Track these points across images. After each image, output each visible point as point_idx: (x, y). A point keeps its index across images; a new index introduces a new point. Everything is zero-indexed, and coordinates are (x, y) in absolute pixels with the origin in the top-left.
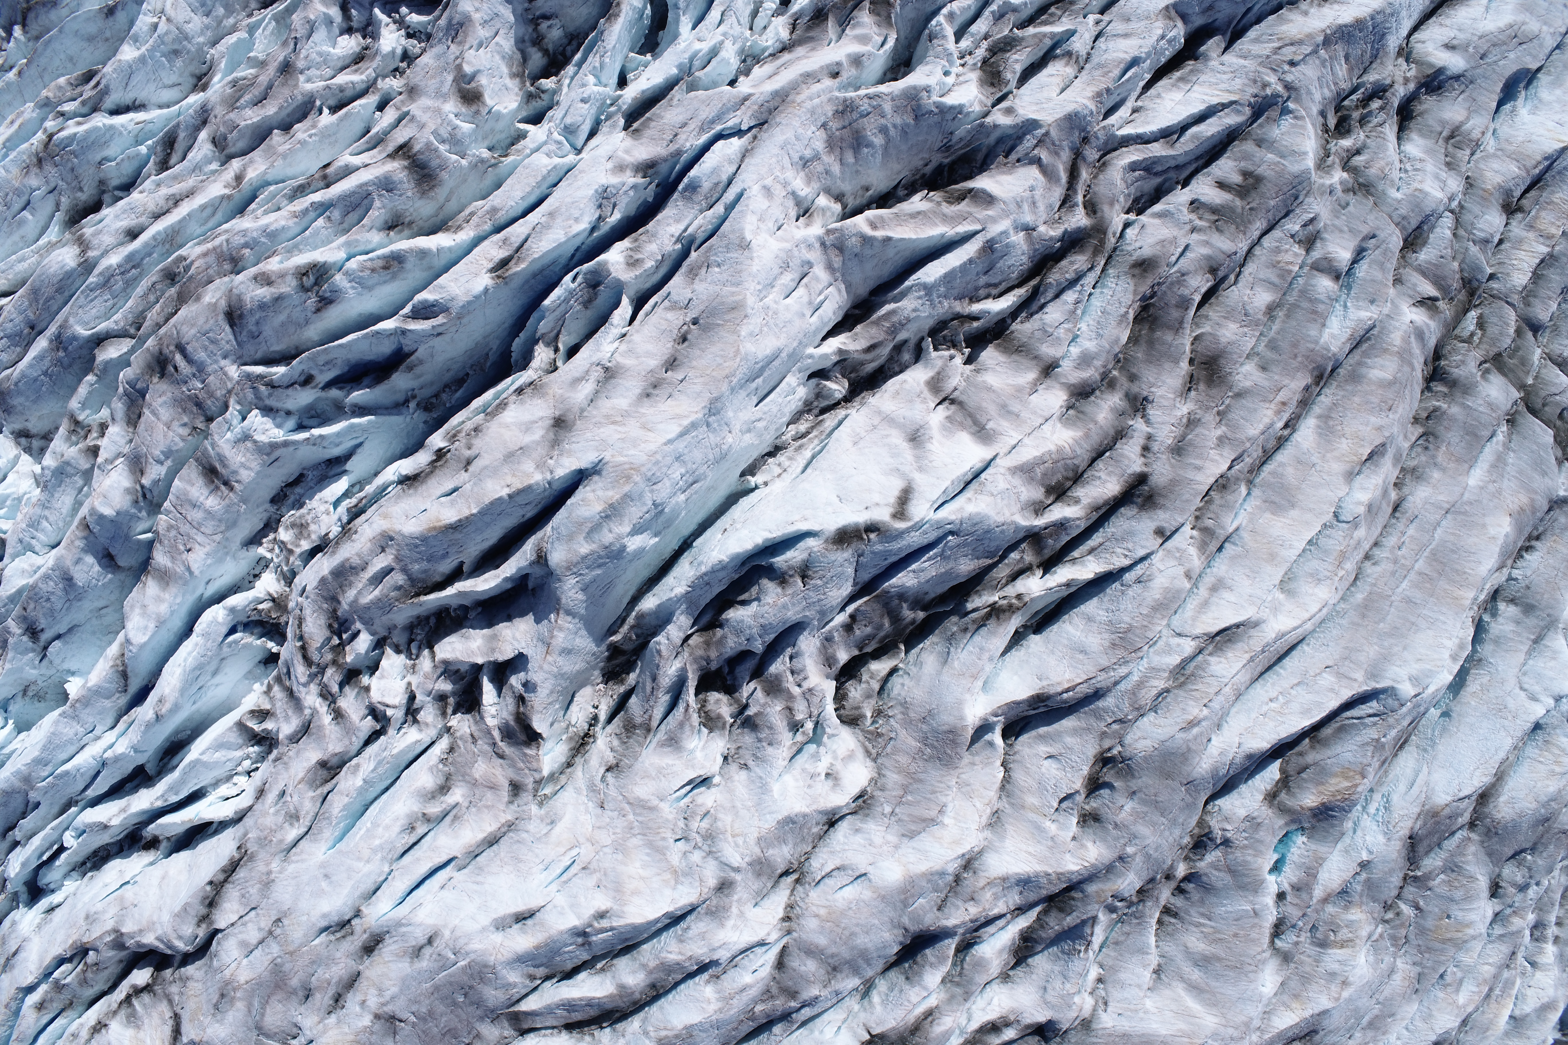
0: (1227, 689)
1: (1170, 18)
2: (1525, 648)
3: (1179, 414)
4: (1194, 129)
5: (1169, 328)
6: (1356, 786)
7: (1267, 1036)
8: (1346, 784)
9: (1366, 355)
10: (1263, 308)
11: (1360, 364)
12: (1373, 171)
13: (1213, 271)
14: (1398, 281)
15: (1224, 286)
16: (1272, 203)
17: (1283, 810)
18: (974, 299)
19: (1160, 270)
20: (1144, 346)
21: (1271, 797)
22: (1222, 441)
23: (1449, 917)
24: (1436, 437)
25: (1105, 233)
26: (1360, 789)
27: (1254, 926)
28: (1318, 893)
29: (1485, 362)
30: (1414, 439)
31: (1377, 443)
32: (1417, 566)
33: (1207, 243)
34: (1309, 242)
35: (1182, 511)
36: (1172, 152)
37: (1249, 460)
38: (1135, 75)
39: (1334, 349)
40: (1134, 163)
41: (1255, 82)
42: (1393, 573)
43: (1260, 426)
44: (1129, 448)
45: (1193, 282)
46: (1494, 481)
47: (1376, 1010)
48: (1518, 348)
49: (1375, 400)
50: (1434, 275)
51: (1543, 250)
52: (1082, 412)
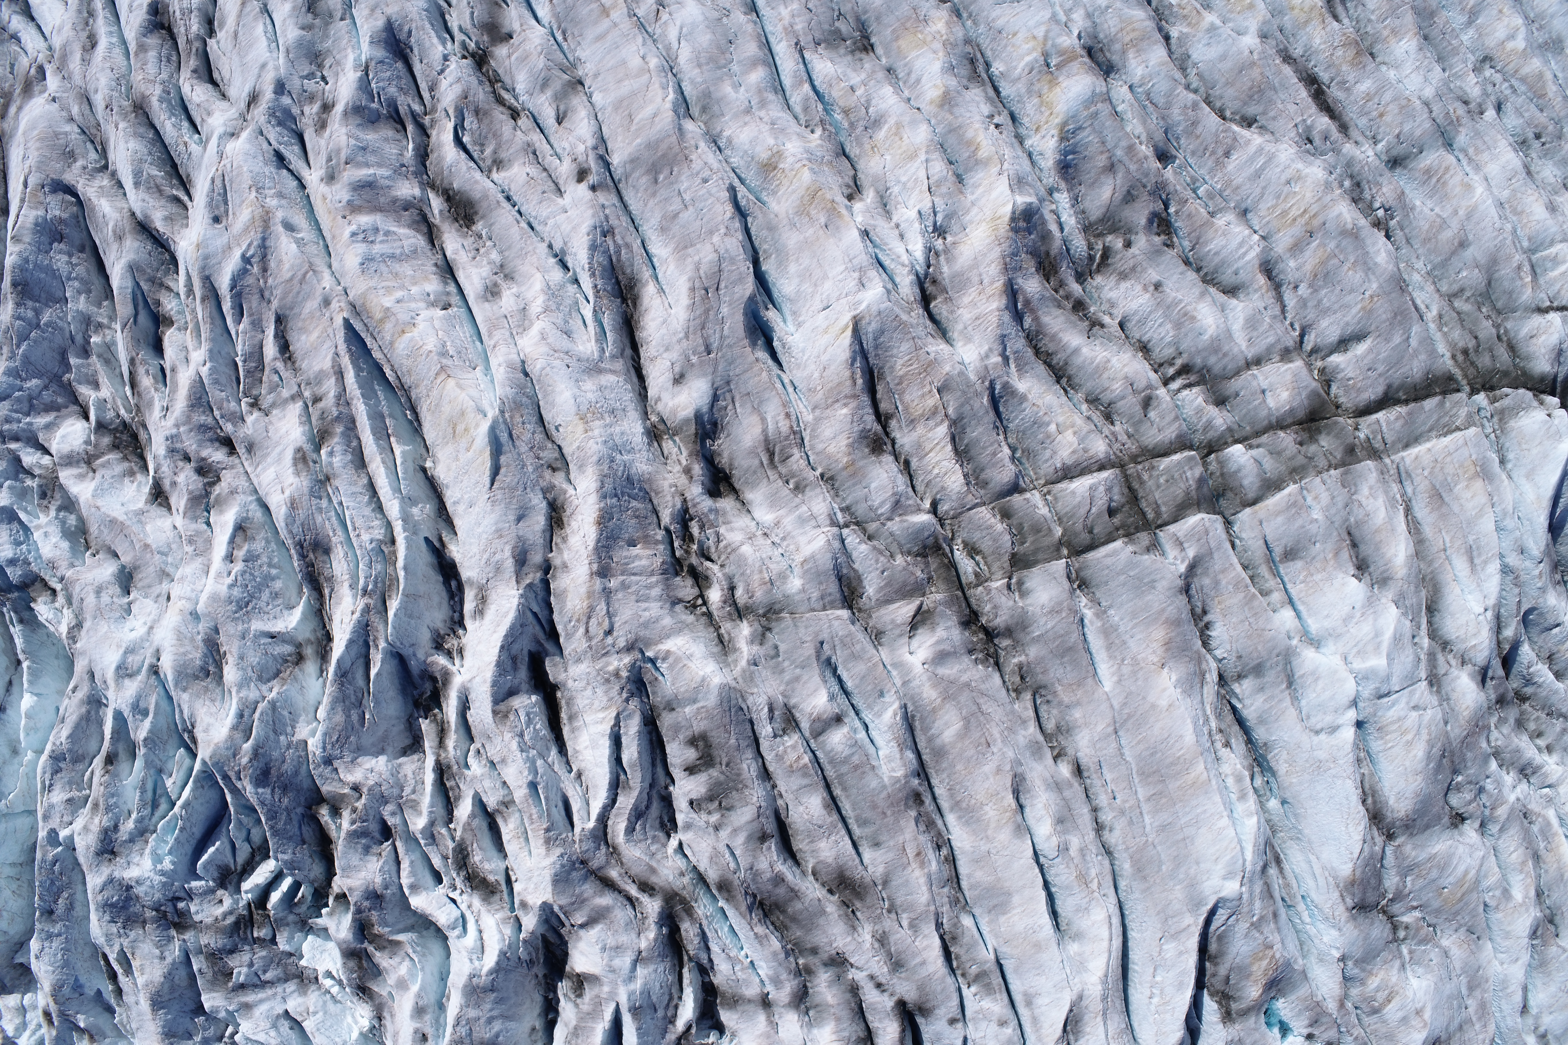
1: (506, 716)
2: (1287, 701)
3: (868, 945)
4: (625, 758)
5: (791, 900)
6: (1273, 956)
8: (1265, 963)
9: (926, 729)
10: (824, 812)
11: (930, 740)
12: (759, 594)
13: (763, 838)
14: (877, 636)
15: (783, 816)
16: (733, 741)
17: (1245, 1013)
18: (672, 1020)
19: (737, 882)
20: (794, 926)
21: (1228, 1016)
22: (913, 926)
23: (1444, 889)
24: (1045, 687)
25: (677, 894)
26: (1278, 955)
28: (1331, 1006)
29: (1010, 578)
30: (1031, 713)
32: (1141, 796)
33: (735, 831)
34: (790, 720)
36: (635, 793)
37: (946, 908)
38: (546, 787)
39: (900, 773)
40: (626, 827)
42: (1131, 822)
43: (924, 888)
44: (871, 996)
45: (763, 864)
46: (1123, 660)
47: (1464, 980)
48: (1020, 527)
49: (971, 752)
50: (896, 592)
51: (942, 430)
52: (816, 1006)
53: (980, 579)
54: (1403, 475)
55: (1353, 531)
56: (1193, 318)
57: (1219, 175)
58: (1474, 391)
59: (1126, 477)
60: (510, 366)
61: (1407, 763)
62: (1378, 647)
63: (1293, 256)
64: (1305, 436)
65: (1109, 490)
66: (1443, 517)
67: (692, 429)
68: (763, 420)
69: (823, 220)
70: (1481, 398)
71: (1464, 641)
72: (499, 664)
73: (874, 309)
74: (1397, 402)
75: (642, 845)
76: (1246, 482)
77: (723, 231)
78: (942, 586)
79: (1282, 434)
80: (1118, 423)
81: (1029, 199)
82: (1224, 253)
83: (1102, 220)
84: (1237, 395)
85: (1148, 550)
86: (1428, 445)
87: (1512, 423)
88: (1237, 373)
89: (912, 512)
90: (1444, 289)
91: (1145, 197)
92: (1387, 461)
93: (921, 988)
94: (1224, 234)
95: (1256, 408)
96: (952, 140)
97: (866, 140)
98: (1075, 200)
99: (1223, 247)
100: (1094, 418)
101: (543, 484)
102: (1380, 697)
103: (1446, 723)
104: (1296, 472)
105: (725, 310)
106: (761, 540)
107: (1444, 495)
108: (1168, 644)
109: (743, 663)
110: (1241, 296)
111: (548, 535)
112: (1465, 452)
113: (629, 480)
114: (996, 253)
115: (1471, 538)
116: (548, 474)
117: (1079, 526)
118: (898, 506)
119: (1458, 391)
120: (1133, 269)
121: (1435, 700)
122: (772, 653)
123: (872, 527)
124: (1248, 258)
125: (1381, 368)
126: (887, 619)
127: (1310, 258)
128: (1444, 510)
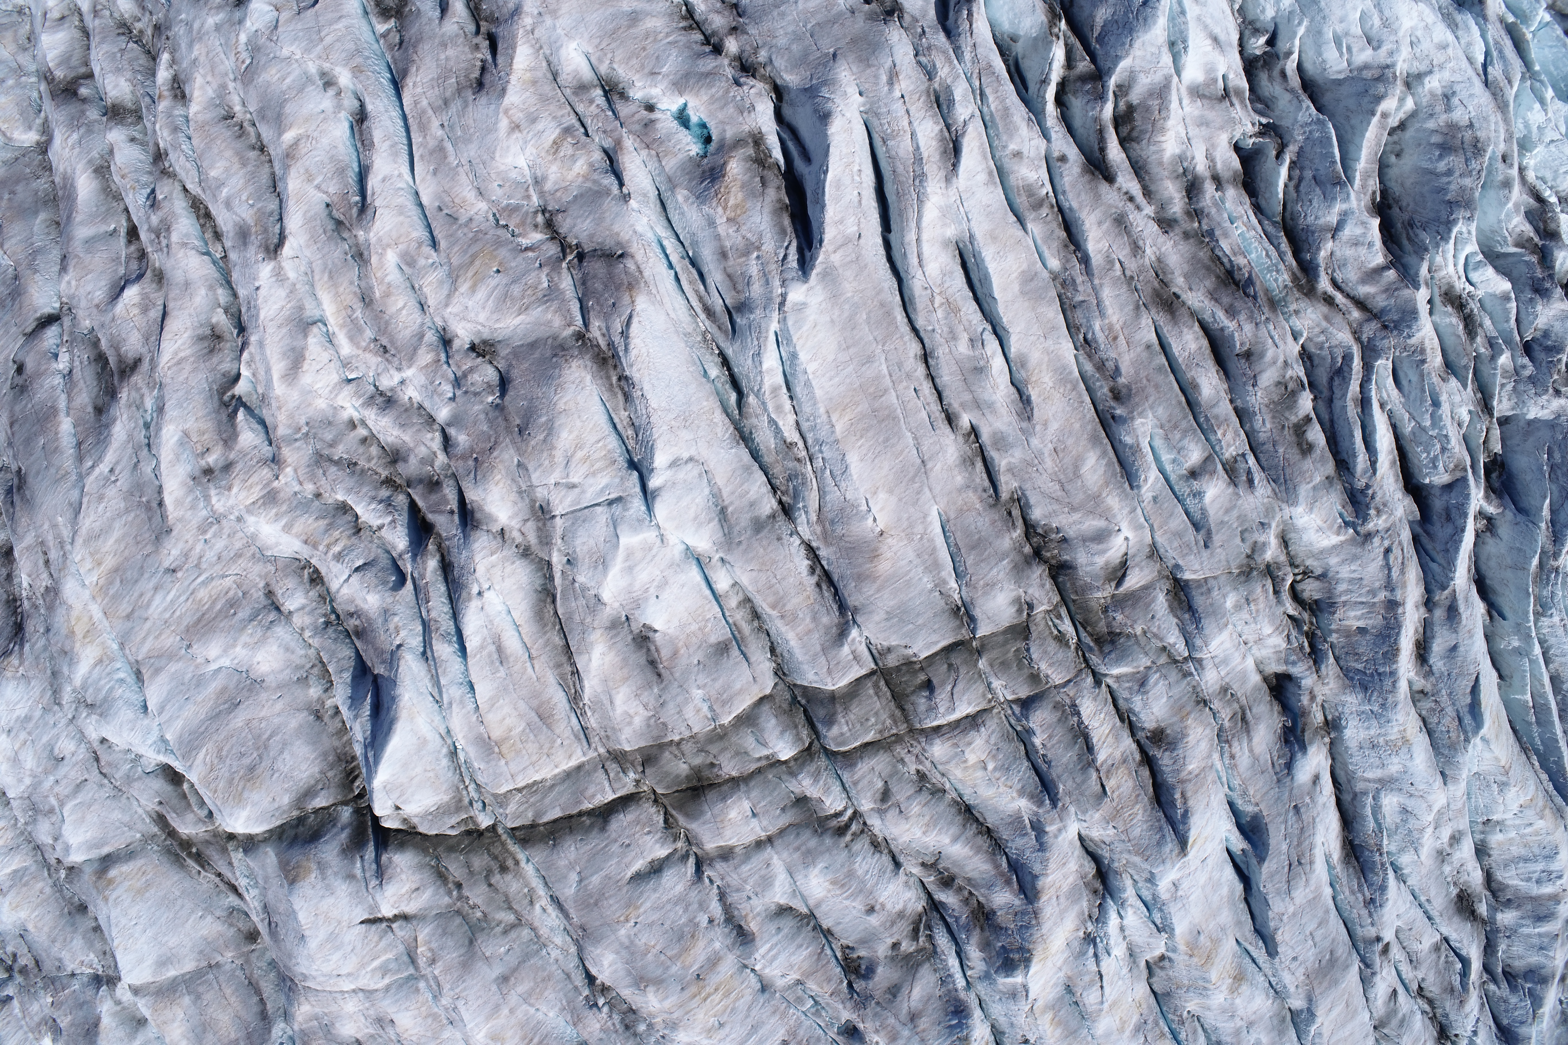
0: (905, 123)
1: (1456, 466)
2: (725, 493)
3: (1147, 244)
5: (1215, 289)
6: (724, 209)
7: (521, 31)
8: (732, 202)
9: (1109, 464)
11: (1104, 453)
12: (1259, 590)
13: (1248, 355)
14: (1154, 552)
15: (1222, 375)
16: (1281, 450)
17: (738, 143)
18: (1293, 165)
19: (1265, 309)
20: (1208, 262)
21: (757, 141)
22: (1111, 262)
23: (498, 271)
25: (1306, 295)
26: (717, 210)
27: (643, 67)
28: (629, 143)
29: (1028, 615)
31: (1036, 410)
33: (1273, 363)
34: (1231, 470)
35: (1073, 186)
36: (1349, 395)
37: (1079, 279)
38: (1422, 401)
39: (1138, 421)
40: (1352, 358)
41: (1385, 505)
42: (900, 365)
43: (1107, 303)
44: (1135, 188)
45: (1248, 328)
46: (921, 539)
47: (452, 160)
48: (1020, 666)
49: (1070, 442)
50: (1140, 598)
51: (1101, 756)
52: (1177, 177)
53: (1054, 612)
54: (582, 736)
55: (655, 677)
56: (834, 883)
57: (792, 1022)
58: (493, 828)
59: (907, 720)
60: (1455, 780)
61: (579, 424)
62: (629, 556)
63: (716, 953)
64: (706, 773)
65: (932, 709)
66: (536, 695)
67: (1307, 735)
68: (1251, 751)
69: (1202, 937)
70: (484, 821)
71: (505, 560)
72: (1465, 515)
73: (1168, 865)
74: (590, 813)
75: (1334, 342)
76: (773, 721)
77: (1285, 918)
78: (1093, 604)
79: (734, 773)
80: (913, 772)
81: (1009, 980)
82: (792, 948)
83: (918, 965)
84: (783, 810)
85: (889, 650)
86: (557, 771)
87: (446, 798)
88: (782, 832)
89: (1126, 675)
90: (526, 933)
91: (877, 994)
92: (602, 750)
93: (1097, 197)
94: (791, 966)
95: (764, 798)
96: (1074, 1024)
97: (1145, 1012)
98: (945, 980)
99: (793, 953)
100: (939, 776)
101: (1432, 679)
102: (619, 499)
103: (520, 465)
104: (719, 735)
105: (1284, 847)
106: (1251, 638)
107: (537, 719)
108: (874, 555)
109: (1274, 525)
110: (773, 907)
111: (1428, 633)
112: (514, 767)
113: (1365, 688)
114: (1045, 928)
115: (502, 673)
116: (1428, 688)
117: (963, 671)
118: (1142, 682)
119: (513, 829)
120: (893, 923)
121: (541, 493)
122: (1246, 535)
123: (1163, 659)
124: (768, 946)
125: (615, 848)
126: (1146, 571)
127: (699, 954)
128: (535, 703)
